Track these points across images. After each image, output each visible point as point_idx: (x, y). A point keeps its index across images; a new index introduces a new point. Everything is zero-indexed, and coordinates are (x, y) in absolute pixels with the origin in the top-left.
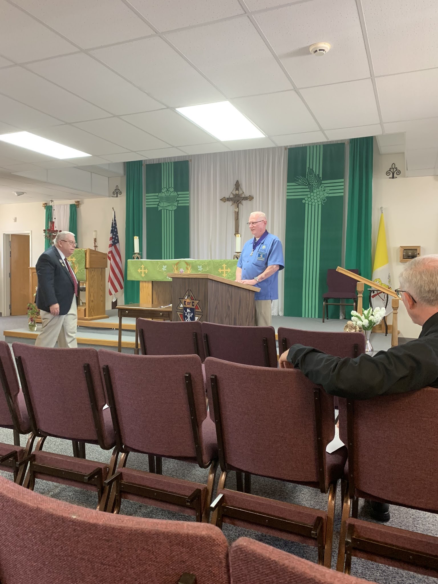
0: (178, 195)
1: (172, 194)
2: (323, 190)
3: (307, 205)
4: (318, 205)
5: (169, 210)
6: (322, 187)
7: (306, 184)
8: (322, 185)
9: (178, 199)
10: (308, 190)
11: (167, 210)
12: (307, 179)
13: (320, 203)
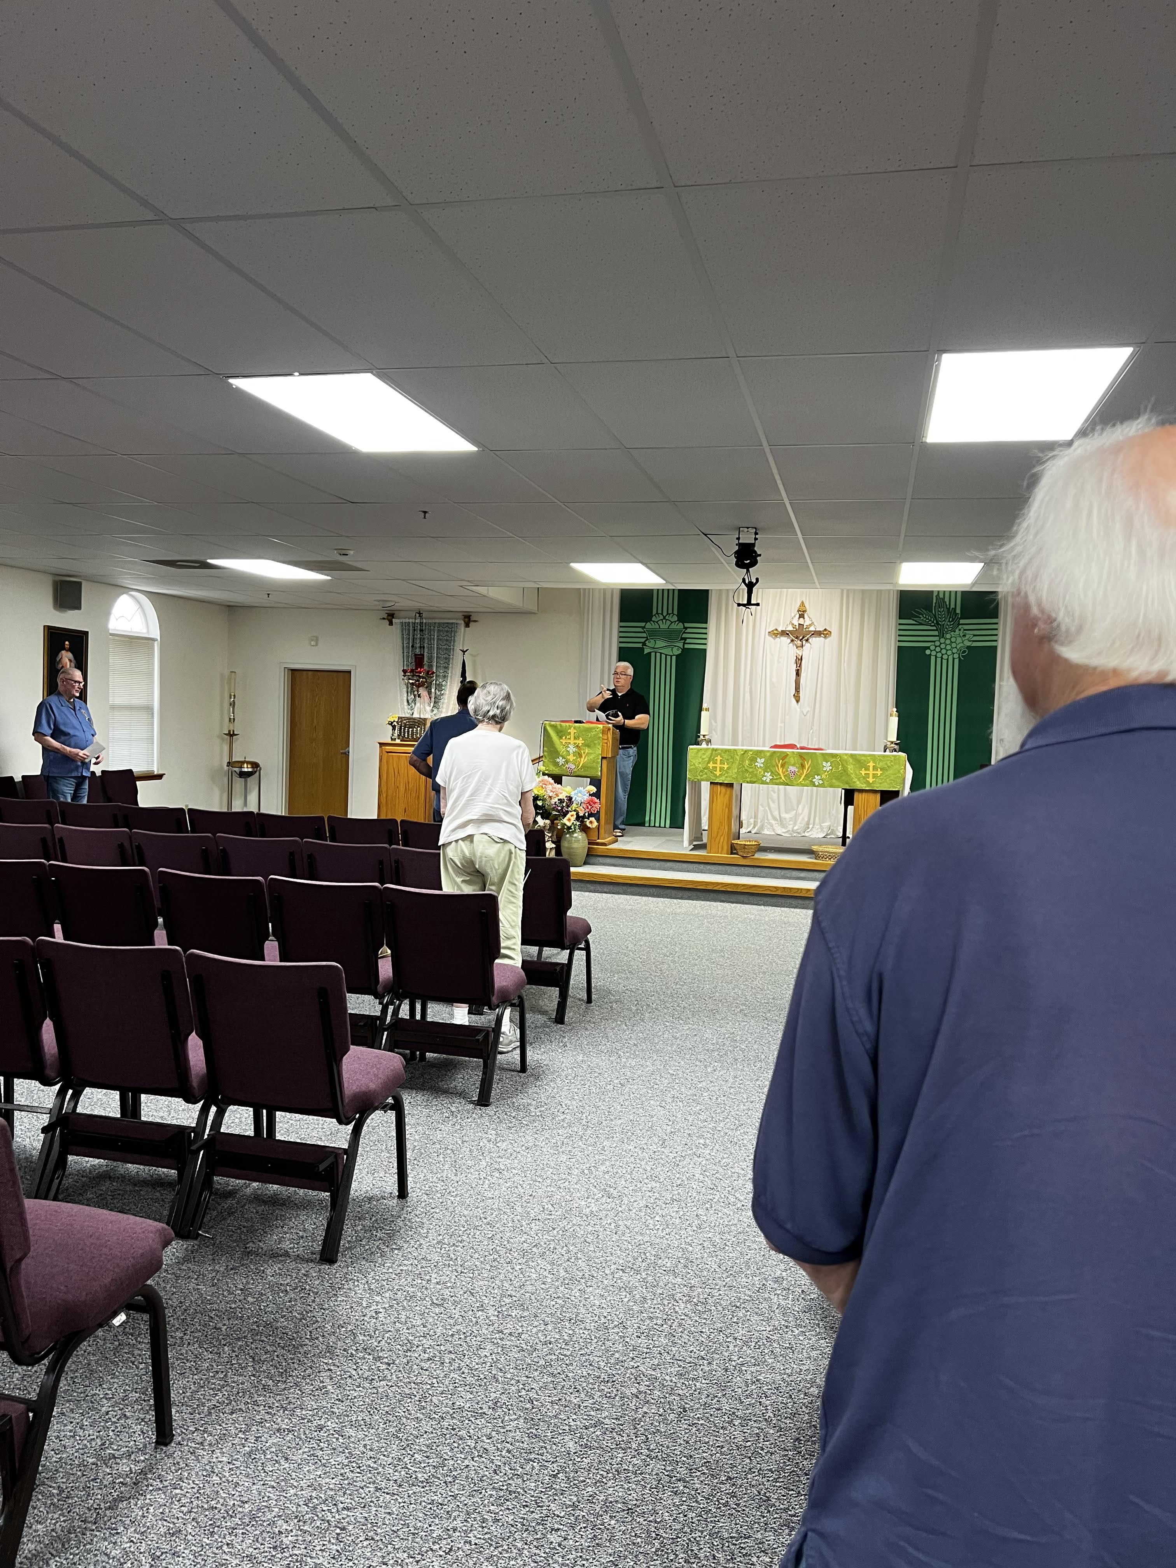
0: (686, 628)
1: (673, 626)
2: (962, 635)
3: (933, 659)
4: (954, 659)
5: (666, 655)
6: (960, 630)
7: (933, 622)
8: (960, 627)
9: (685, 636)
10: (936, 633)
11: (661, 653)
12: (935, 616)
13: (956, 656)
